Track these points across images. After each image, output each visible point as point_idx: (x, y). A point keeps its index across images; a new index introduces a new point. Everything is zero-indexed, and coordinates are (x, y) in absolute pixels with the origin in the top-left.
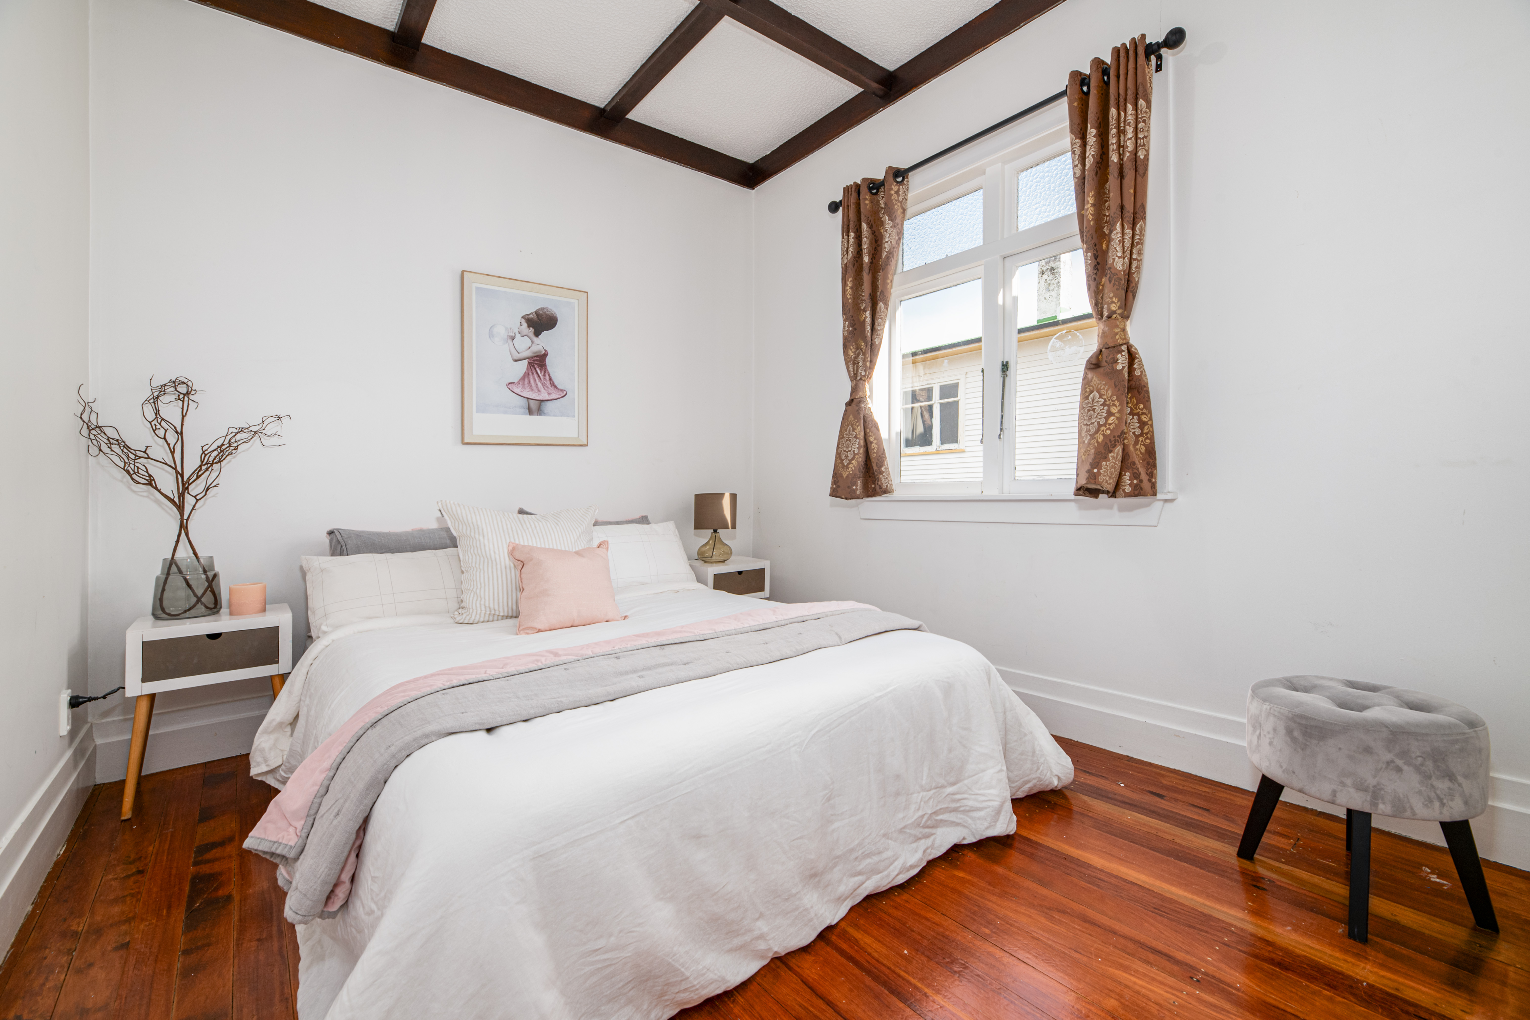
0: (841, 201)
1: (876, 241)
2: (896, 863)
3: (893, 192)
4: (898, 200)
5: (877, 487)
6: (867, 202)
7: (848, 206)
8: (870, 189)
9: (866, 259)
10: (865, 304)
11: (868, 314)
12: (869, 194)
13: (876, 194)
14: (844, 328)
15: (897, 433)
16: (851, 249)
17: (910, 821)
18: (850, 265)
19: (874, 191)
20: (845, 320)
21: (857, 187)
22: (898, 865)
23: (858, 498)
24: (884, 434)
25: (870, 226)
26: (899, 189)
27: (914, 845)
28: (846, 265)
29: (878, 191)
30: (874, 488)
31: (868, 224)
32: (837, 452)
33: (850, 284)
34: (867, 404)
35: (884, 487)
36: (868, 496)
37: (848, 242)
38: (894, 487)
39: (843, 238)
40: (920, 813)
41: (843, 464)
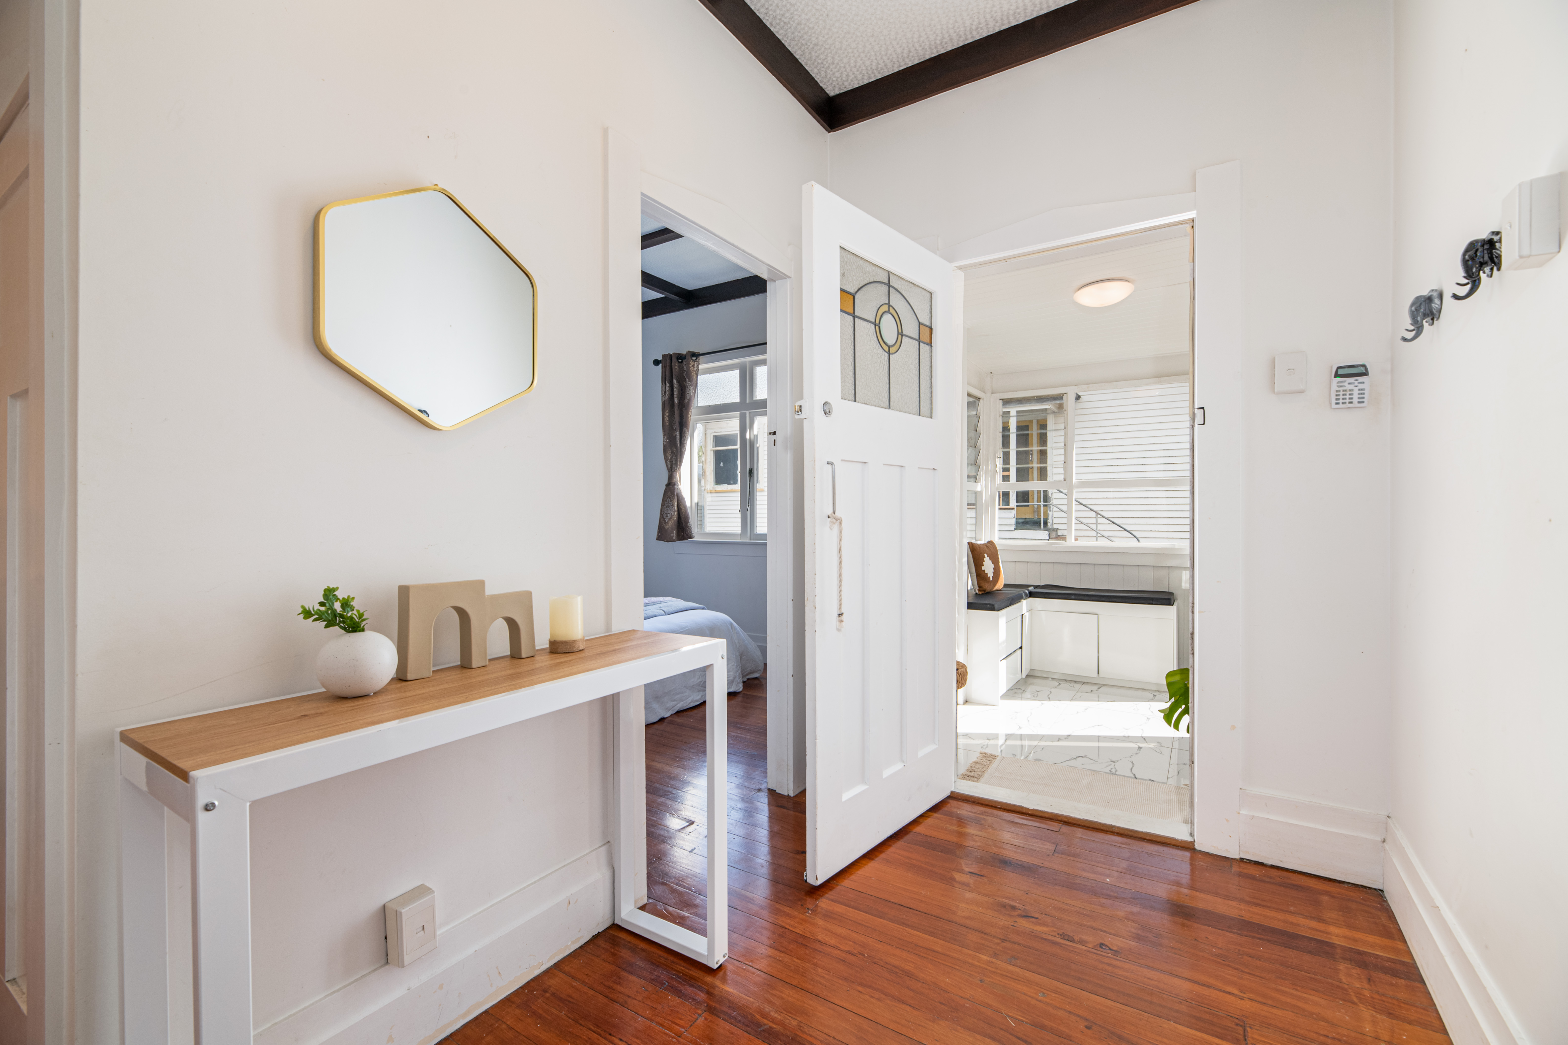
0: (661, 360)
1: (682, 390)
2: (690, 698)
3: (691, 366)
4: (694, 370)
5: (685, 535)
6: (676, 367)
7: (665, 366)
8: (678, 359)
9: (676, 401)
10: (676, 426)
11: (678, 433)
12: (677, 362)
13: (682, 362)
14: (664, 440)
15: (695, 504)
16: (667, 393)
17: (696, 683)
18: (667, 403)
19: (680, 361)
20: (664, 435)
21: (671, 356)
22: (689, 700)
23: (674, 541)
24: (688, 504)
25: (678, 382)
26: (694, 364)
27: (698, 693)
28: (664, 401)
29: (682, 361)
30: (683, 535)
31: (677, 380)
32: (661, 514)
33: (667, 414)
34: (677, 486)
35: (689, 535)
36: (680, 540)
37: (665, 388)
38: (694, 535)
39: (662, 385)
40: (700, 680)
41: (665, 521)
